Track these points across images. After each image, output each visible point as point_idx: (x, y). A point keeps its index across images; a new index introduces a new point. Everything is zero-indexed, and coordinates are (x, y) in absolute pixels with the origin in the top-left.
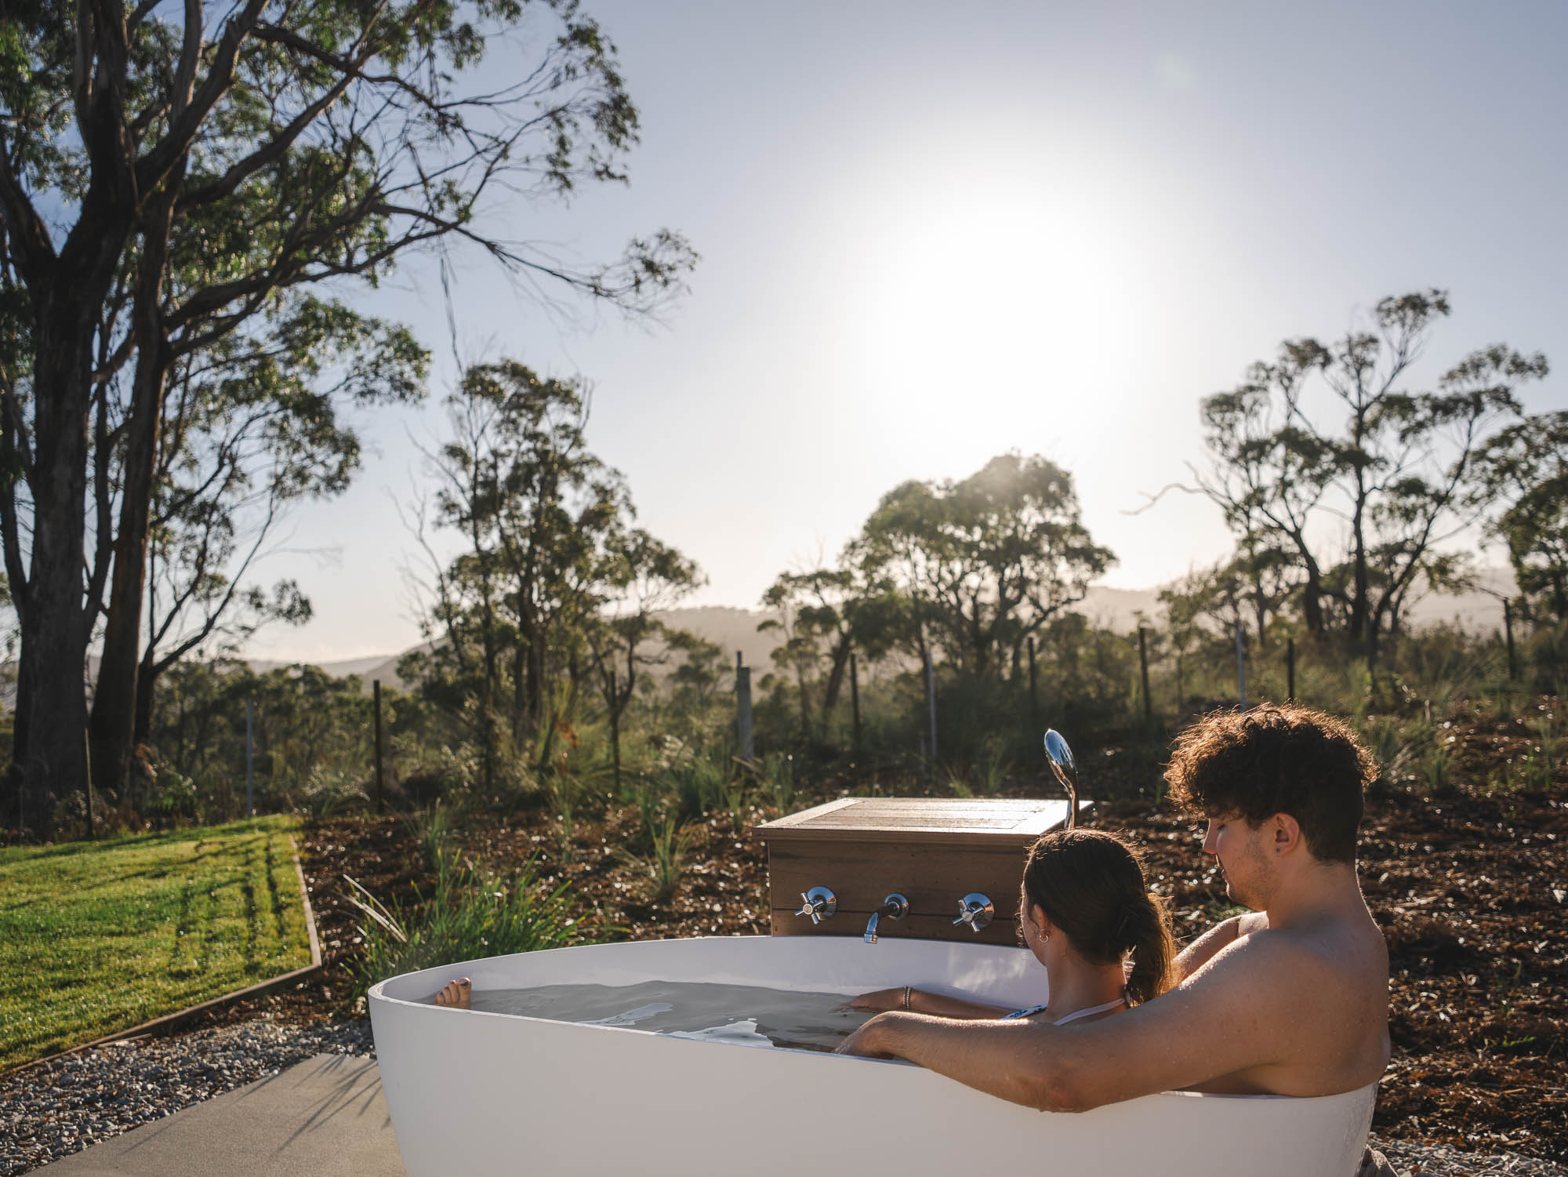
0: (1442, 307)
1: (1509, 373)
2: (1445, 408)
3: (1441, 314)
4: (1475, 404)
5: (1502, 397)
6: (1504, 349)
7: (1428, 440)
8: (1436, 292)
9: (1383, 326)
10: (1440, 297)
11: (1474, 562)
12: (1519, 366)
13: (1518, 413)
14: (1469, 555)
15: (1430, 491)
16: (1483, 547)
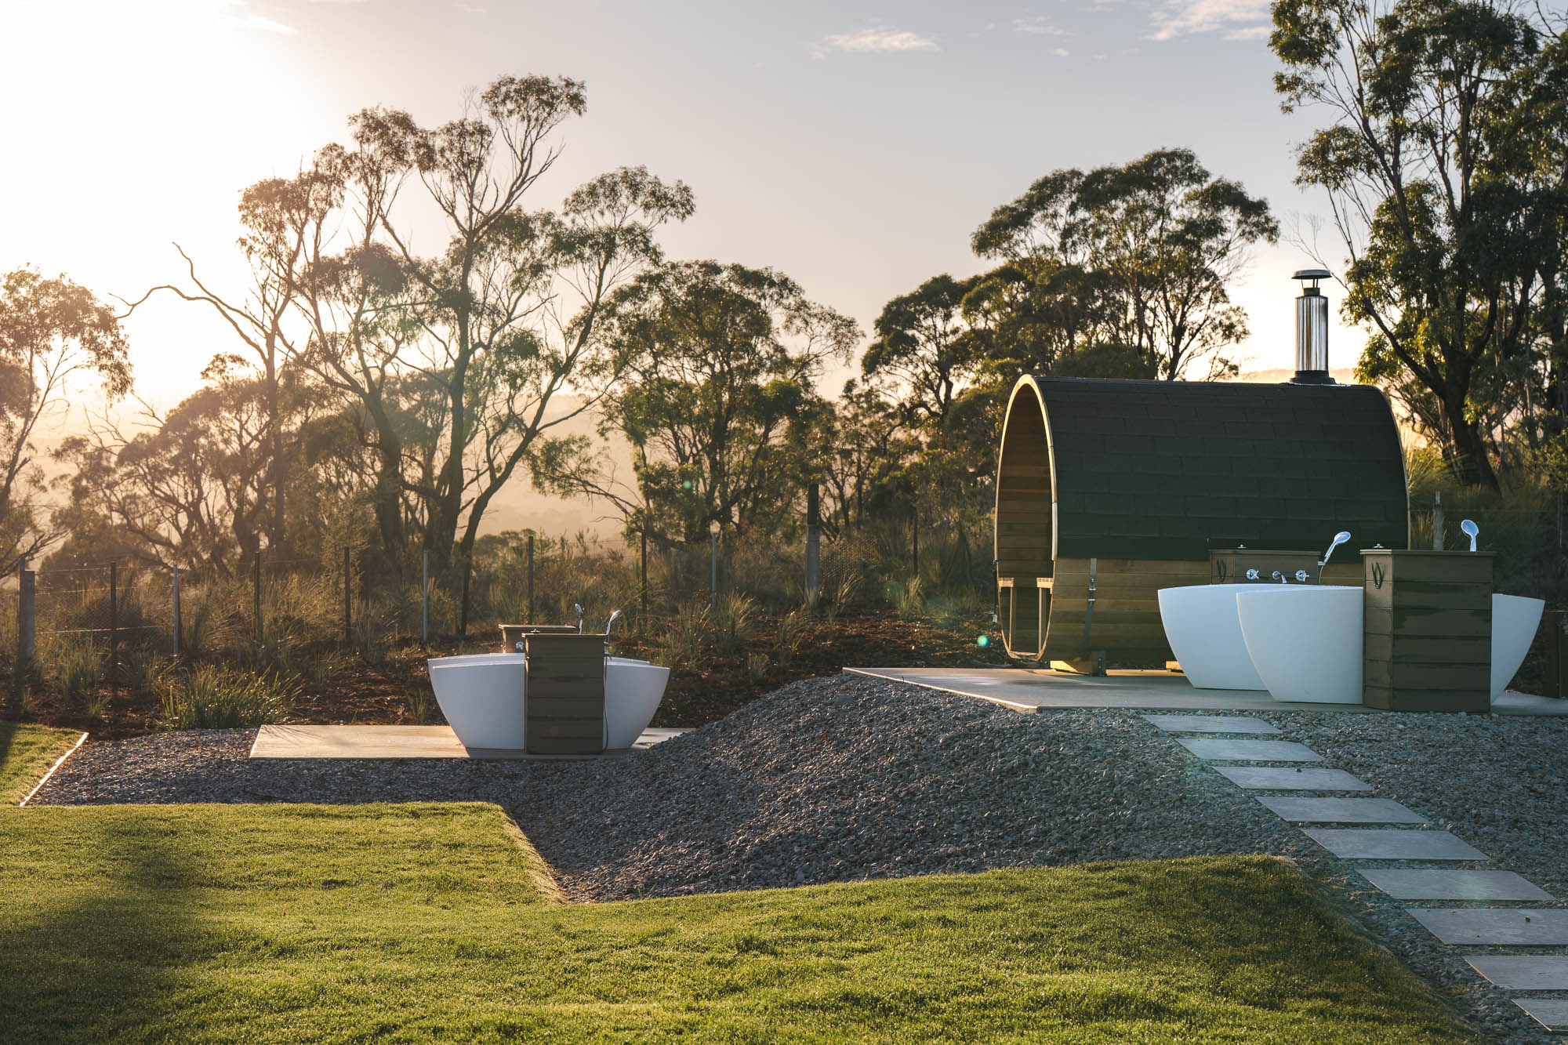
0: (576, 101)
1: (647, 206)
2: (568, 245)
3: (573, 113)
4: (606, 245)
5: (639, 241)
6: (643, 173)
7: (547, 284)
8: (569, 84)
9: (494, 114)
10: (575, 90)
11: (592, 451)
12: (660, 200)
13: (656, 263)
14: (584, 442)
15: (544, 352)
16: (602, 433)
